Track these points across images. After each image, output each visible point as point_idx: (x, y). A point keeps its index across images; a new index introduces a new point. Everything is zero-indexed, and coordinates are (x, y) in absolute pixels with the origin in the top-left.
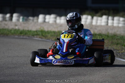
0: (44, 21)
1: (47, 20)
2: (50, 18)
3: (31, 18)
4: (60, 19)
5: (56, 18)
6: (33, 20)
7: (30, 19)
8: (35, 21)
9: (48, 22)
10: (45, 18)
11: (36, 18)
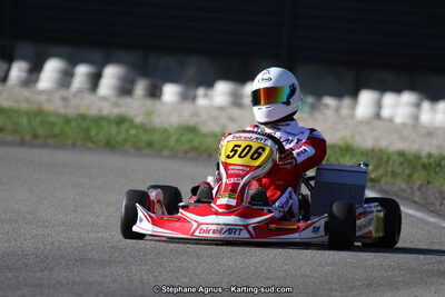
0: (378, 116)
1: (386, 113)
2: (396, 106)
3: (329, 101)
4: (433, 111)
5: (418, 105)
6: (337, 110)
7: (327, 106)
8: (345, 112)
9: (391, 120)
10: (379, 105)
11: (347, 102)
